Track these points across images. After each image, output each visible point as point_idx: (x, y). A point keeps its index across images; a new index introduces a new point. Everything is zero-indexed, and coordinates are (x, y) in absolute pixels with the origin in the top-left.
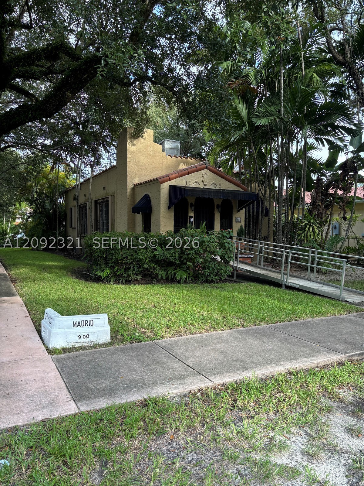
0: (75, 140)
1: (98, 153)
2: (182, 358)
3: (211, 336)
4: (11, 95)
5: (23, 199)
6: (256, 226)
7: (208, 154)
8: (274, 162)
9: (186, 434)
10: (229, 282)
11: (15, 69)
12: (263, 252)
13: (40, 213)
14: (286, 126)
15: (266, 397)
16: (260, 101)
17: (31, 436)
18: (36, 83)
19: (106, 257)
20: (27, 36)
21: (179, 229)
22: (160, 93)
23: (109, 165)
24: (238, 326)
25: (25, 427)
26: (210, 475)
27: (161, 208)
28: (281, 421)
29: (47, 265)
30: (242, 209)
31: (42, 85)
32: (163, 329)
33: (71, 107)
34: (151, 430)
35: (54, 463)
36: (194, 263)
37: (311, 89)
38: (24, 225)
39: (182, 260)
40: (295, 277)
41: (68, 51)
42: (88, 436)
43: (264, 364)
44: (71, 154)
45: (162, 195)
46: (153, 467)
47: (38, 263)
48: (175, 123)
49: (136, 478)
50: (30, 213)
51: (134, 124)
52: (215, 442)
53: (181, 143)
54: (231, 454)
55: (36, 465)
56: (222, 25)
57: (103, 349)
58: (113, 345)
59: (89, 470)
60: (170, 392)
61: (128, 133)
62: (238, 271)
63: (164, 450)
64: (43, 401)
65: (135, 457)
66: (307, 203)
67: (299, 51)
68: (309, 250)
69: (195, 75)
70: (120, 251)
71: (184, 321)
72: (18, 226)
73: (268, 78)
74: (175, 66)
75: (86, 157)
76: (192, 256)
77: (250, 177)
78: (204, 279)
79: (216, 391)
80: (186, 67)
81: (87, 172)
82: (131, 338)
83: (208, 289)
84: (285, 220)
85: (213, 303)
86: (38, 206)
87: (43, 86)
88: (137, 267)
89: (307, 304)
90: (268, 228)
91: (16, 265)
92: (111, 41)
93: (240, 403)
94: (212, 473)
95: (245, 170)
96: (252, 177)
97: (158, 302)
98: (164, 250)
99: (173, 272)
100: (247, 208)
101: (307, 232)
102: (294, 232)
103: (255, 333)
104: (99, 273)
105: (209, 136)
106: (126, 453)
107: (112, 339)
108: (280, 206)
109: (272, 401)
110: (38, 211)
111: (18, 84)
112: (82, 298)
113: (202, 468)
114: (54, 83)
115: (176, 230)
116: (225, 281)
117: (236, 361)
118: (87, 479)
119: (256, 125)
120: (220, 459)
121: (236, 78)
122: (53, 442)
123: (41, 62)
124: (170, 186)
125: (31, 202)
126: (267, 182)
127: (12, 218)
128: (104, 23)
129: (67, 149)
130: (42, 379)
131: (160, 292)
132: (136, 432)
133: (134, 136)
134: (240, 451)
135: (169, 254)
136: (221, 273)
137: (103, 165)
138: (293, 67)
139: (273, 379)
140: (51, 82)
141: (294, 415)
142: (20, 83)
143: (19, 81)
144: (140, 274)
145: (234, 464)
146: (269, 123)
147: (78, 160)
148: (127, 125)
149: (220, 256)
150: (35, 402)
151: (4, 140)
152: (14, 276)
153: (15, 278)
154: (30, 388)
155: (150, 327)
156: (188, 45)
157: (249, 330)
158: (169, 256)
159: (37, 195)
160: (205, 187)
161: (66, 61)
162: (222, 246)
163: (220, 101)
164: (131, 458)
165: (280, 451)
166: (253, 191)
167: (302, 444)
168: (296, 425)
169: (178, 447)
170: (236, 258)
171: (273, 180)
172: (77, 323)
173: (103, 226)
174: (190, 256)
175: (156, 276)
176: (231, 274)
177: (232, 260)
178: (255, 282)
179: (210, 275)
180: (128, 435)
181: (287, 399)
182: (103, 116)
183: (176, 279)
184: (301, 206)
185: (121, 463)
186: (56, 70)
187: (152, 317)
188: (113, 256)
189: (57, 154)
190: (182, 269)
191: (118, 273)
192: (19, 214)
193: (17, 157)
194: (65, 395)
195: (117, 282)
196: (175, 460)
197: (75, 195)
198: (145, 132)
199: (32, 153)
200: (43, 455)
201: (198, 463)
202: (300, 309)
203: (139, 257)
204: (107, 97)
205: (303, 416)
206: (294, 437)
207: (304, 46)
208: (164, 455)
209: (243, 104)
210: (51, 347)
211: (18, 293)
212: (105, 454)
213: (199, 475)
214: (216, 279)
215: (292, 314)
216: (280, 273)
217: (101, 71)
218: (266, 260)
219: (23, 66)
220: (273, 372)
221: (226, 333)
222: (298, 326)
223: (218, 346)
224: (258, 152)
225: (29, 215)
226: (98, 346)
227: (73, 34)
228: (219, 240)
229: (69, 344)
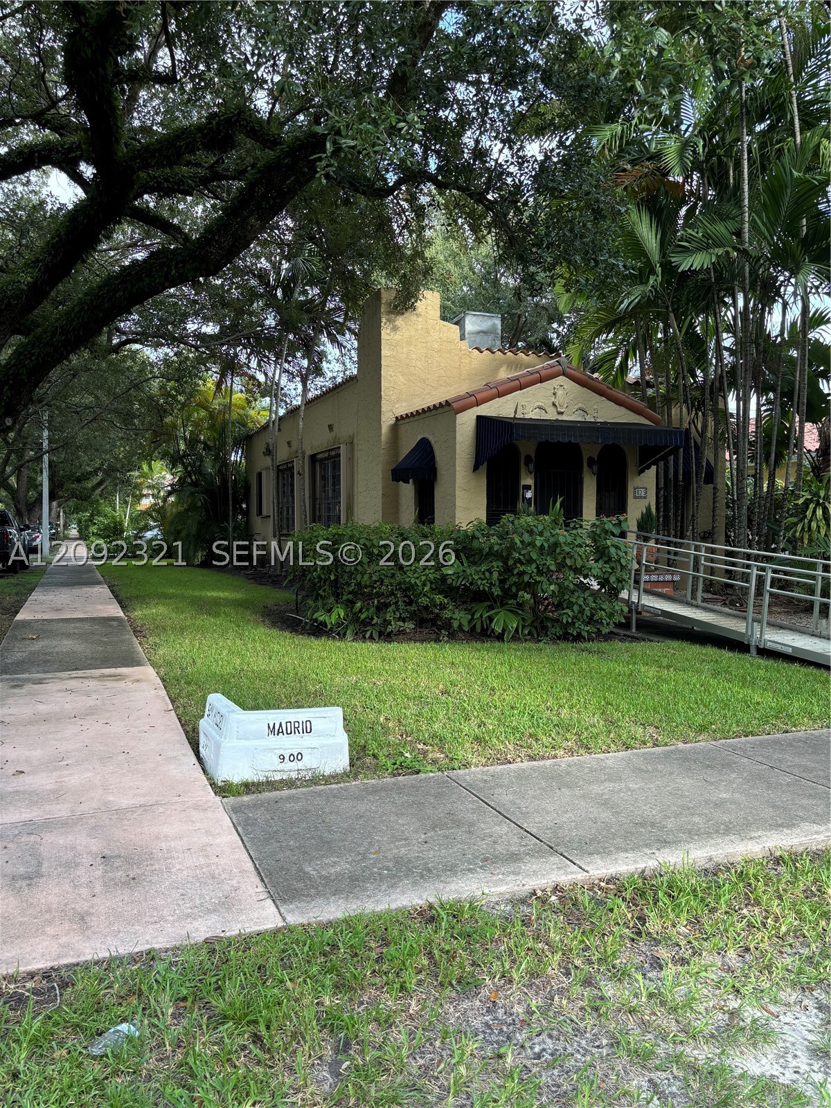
0: (267, 322)
1: (316, 348)
2: (513, 813)
3: (580, 766)
4: (133, 231)
5: (156, 454)
6: (683, 507)
7: (568, 342)
8: (726, 354)
9: (526, 990)
10: (621, 640)
11: (142, 174)
12: (702, 568)
13: (195, 484)
14: (757, 267)
15: (717, 914)
16: (691, 212)
17: (182, 975)
18: (185, 201)
19: (336, 580)
20: (165, 100)
21: (499, 515)
22: (455, 208)
23: (341, 375)
24: (645, 744)
25: (170, 953)
26: (586, 1089)
27: (458, 469)
28: (757, 974)
29: (208, 597)
30: (648, 467)
31: (197, 204)
32: (467, 745)
33: (258, 249)
34: (446, 976)
35: (234, 1036)
36: (534, 595)
37: (818, 177)
38: (158, 511)
39: (507, 586)
40: (781, 627)
41: (253, 127)
42: (305, 981)
43: (709, 834)
44: (259, 353)
45: (459, 438)
46: (453, 1061)
47: (190, 592)
48: (489, 273)
49: (414, 1085)
50: (171, 485)
51: (396, 281)
52: (595, 1015)
53: (503, 319)
54: (635, 1044)
55: (195, 1038)
56: (598, 43)
57: (334, 786)
58: (355, 778)
59: (310, 1057)
60: (486, 891)
61: (383, 301)
62: (640, 613)
63: (477, 1023)
64: (208, 898)
65: (410, 1035)
66: (809, 451)
67: (786, 89)
68: (815, 564)
69: (536, 160)
70: (366, 566)
71: (515, 729)
72: (147, 513)
73: (711, 157)
74: (489, 143)
75: (290, 359)
76: (531, 577)
77: (668, 391)
78: (560, 632)
79: (595, 892)
80: (515, 144)
81: (294, 391)
82: (395, 764)
83: (570, 655)
84: (755, 491)
85: (582, 687)
86: (189, 469)
87: (200, 209)
88: (405, 602)
89: (814, 692)
90: (714, 511)
91: (143, 599)
92: (346, 98)
93: (654, 925)
94: (592, 1085)
95: (655, 376)
96: (673, 391)
97: (453, 684)
98: (466, 564)
99: (486, 615)
100: (662, 464)
101: (811, 521)
102: (776, 520)
103: (686, 759)
104: (321, 616)
105: (570, 299)
106: (391, 1026)
107: (352, 765)
108: (741, 458)
109: (732, 924)
110: (189, 480)
111: (148, 206)
112: (285, 672)
113: (567, 1072)
114: (222, 200)
115: (493, 518)
116: (609, 637)
117: (642, 825)
118: (305, 1079)
119: (680, 270)
120: (608, 1055)
121: (633, 162)
122: (231, 990)
123: (195, 155)
124: (479, 418)
125: (174, 460)
126: (709, 404)
127: (133, 497)
128: (331, 59)
129: (249, 341)
130: (203, 848)
131: (457, 661)
132: (411, 980)
133: (396, 307)
134: (656, 1037)
135: (477, 572)
136: (601, 619)
137: (329, 375)
138: (771, 127)
139: (733, 871)
140: (216, 197)
141: (789, 960)
142: (152, 205)
143: (149, 199)
144: (411, 619)
145: (643, 1067)
146: (713, 264)
147: (273, 366)
148: (380, 284)
149: (596, 577)
150: (191, 899)
151: (118, 330)
152: (139, 623)
153: (142, 626)
154: (178, 867)
155: (437, 741)
156: (520, 94)
157: (672, 752)
158: (476, 577)
159: (186, 444)
160: (560, 418)
161: (248, 151)
162: (602, 553)
163: (595, 219)
164: (403, 1037)
165: (754, 1045)
166: (675, 424)
167: (810, 1031)
168: (794, 985)
169: (509, 1020)
170: (637, 582)
171: (725, 398)
172: (277, 728)
173: (329, 511)
174: (526, 578)
175: (447, 625)
176: (623, 621)
177: (627, 586)
178: (682, 640)
179: (574, 623)
180: (395, 985)
181: (769, 920)
182: (328, 266)
183: (493, 631)
184: (794, 459)
185: (380, 1048)
186: (227, 170)
187: (441, 717)
188: (350, 577)
189: (228, 354)
190: (507, 607)
191: (363, 617)
192: (149, 487)
193: (145, 363)
194: (252, 887)
195: (360, 636)
196: (502, 1050)
197: (268, 444)
198: (421, 297)
199: (175, 354)
200: (209, 1018)
201: (557, 1060)
202: (796, 705)
203: (408, 580)
204: (335, 222)
205: (811, 963)
206: (789, 1014)
207: (797, 76)
208: (476, 1035)
209: (648, 222)
210: (221, 778)
211: (149, 660)
212: (343, 1023)
213: (559, 1087)
214: (588, 631)
215: (777, 717)
216: (745, 618)
217: (325, 164)
218: (709, 586)
219: (160, 165)
220: (733, 855)
221: (614, 758)
222: (792, 746)
223: (596, 789)
224: (686, 333)
225: (169, 488)
226: (323, 779)
227: (263, 88)
228: (595, 541)
229: (260, 773)
